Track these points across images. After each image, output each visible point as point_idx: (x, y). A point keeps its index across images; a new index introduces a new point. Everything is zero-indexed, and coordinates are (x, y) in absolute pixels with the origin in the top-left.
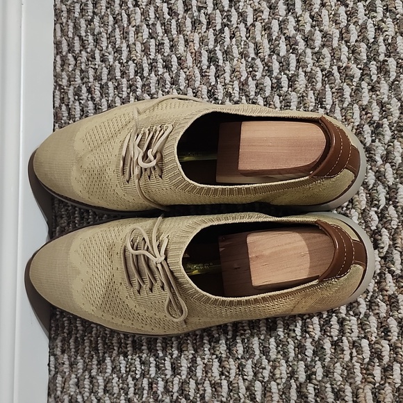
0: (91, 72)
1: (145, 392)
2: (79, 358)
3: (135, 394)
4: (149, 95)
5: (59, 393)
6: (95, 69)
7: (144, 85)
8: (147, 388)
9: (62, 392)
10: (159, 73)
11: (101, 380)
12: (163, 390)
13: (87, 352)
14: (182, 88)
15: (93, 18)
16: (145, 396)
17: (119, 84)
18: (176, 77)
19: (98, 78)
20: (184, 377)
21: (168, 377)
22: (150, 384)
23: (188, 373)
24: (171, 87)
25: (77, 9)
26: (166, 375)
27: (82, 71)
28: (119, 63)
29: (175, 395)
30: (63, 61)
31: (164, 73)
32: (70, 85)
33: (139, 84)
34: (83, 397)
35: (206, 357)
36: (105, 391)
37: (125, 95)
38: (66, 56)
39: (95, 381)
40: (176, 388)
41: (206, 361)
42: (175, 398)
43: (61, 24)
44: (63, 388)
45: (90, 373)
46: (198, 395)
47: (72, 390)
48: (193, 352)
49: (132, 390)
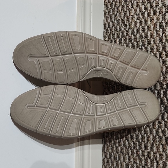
0: (116, 35)
1: (135, 154)
2: (112, 139)
3: (131, 155)
4: (136, 42)
5: (106, 151)
6: (117, 33)
7: (134, 38)
8: (135, 152)
9: (107, 151)
10: (140, 33)
11: (119, 148)
12: (141, 154)
13: (115, 138)
14: (149, 38)
15: (117, 14)
16: (135, 156)
17: (125, 39)
18: (147, 34)
19: (118, 37)
20: (149, 150)
21: (143, 150)
22: (137, 152)
23: (151, 149)
24: (145, 39)
25: (111, 11)
26: (142, 149)
27: (113, 35)
28: (126, 30)
29: (146, 157)
30: (106, 31)
31: (142, 33)
32: (109, 40)
33: (133, 38)
34: (114, 154)
35: (157, 144)
36: (121, 152)
37: (128, 42)
38: (107, 29)
39: (118, 148)
40: (146, 154)
41: (157, 145)
42: (146, 158)
43: (106, 17)
44: (107, 149)
45: (116, 145)
46: (154, 158)
47: (110, 151)
48: (152, 141)
49: (130, 153)
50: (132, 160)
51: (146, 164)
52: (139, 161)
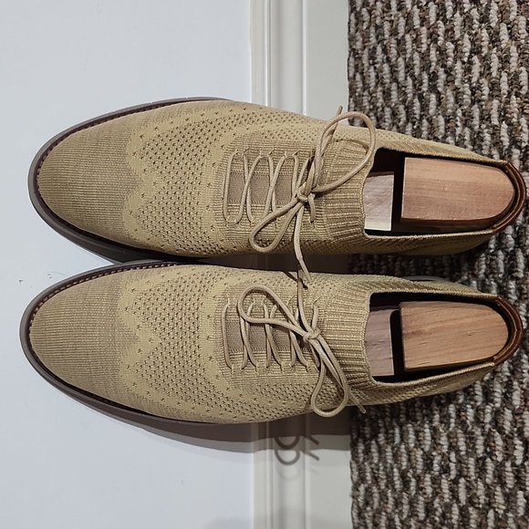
0: (387, 26)
1: (452, 420)
3: (441, 422)
4: (452, 42)
6: (391, 22)
7: (447, 31)
8: (453, 415)
10: (465, 11)
12: (473, 420)
14: (493, 25)
16: (453, 425)
17: (417, 36)
18: (485, 11)
19: (394, 32)
20: (498, 405)
21: (479, 404)
22: (458, 411)
23: (503, 401)
24: (480, 27)
26: (476, 401)
27: (377, 27)
28: (418, 7)
29: (488, 426)
30: (357, 18)
31: (470, 10)
32: (365, 47)
33: (441, 31)
34: (385, 423)
35: (524, 381)
37: (424, 47)
38: (360, 12)
40: (488, 418)
41: (524, 386)
42: (487, 430)
46: (515, 429)
48: (509, 374)
49: (437, 417)
50: (444, 440)
51: (488, 450)
52: (466, 442)
